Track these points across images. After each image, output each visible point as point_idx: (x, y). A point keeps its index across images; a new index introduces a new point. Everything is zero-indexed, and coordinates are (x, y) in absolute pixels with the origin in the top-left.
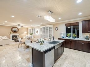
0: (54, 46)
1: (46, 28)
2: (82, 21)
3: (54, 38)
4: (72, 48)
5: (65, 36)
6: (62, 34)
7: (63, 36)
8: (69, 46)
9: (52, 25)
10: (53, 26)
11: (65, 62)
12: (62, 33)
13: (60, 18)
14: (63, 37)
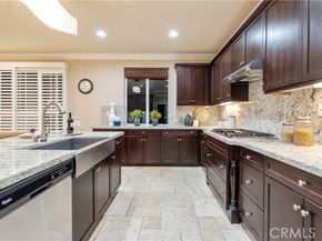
0: (74, 159)
1: (21, 75)
2: (177, 65)
3: (70, 121)
4: (148, 161)
5: (122, 117)
6: (112, 110)
7: (118, 119)
8: (138, 157)
9: (62, 65)
10: (68, 70)
11: (129, 226)
12: (112, 104)
13: (101, 34)
14: (117, 123)
